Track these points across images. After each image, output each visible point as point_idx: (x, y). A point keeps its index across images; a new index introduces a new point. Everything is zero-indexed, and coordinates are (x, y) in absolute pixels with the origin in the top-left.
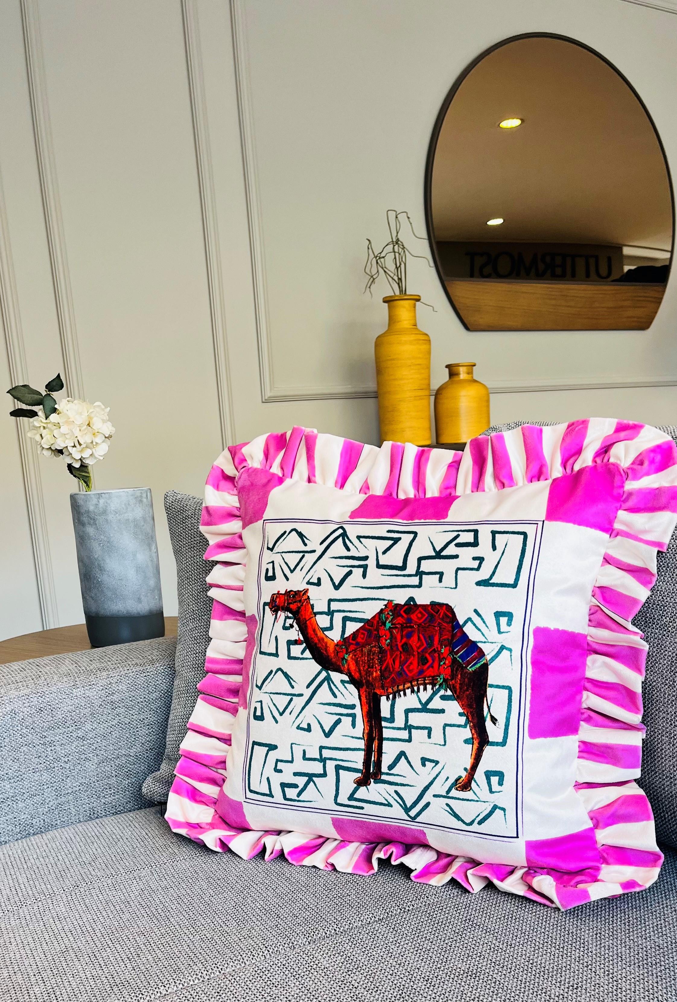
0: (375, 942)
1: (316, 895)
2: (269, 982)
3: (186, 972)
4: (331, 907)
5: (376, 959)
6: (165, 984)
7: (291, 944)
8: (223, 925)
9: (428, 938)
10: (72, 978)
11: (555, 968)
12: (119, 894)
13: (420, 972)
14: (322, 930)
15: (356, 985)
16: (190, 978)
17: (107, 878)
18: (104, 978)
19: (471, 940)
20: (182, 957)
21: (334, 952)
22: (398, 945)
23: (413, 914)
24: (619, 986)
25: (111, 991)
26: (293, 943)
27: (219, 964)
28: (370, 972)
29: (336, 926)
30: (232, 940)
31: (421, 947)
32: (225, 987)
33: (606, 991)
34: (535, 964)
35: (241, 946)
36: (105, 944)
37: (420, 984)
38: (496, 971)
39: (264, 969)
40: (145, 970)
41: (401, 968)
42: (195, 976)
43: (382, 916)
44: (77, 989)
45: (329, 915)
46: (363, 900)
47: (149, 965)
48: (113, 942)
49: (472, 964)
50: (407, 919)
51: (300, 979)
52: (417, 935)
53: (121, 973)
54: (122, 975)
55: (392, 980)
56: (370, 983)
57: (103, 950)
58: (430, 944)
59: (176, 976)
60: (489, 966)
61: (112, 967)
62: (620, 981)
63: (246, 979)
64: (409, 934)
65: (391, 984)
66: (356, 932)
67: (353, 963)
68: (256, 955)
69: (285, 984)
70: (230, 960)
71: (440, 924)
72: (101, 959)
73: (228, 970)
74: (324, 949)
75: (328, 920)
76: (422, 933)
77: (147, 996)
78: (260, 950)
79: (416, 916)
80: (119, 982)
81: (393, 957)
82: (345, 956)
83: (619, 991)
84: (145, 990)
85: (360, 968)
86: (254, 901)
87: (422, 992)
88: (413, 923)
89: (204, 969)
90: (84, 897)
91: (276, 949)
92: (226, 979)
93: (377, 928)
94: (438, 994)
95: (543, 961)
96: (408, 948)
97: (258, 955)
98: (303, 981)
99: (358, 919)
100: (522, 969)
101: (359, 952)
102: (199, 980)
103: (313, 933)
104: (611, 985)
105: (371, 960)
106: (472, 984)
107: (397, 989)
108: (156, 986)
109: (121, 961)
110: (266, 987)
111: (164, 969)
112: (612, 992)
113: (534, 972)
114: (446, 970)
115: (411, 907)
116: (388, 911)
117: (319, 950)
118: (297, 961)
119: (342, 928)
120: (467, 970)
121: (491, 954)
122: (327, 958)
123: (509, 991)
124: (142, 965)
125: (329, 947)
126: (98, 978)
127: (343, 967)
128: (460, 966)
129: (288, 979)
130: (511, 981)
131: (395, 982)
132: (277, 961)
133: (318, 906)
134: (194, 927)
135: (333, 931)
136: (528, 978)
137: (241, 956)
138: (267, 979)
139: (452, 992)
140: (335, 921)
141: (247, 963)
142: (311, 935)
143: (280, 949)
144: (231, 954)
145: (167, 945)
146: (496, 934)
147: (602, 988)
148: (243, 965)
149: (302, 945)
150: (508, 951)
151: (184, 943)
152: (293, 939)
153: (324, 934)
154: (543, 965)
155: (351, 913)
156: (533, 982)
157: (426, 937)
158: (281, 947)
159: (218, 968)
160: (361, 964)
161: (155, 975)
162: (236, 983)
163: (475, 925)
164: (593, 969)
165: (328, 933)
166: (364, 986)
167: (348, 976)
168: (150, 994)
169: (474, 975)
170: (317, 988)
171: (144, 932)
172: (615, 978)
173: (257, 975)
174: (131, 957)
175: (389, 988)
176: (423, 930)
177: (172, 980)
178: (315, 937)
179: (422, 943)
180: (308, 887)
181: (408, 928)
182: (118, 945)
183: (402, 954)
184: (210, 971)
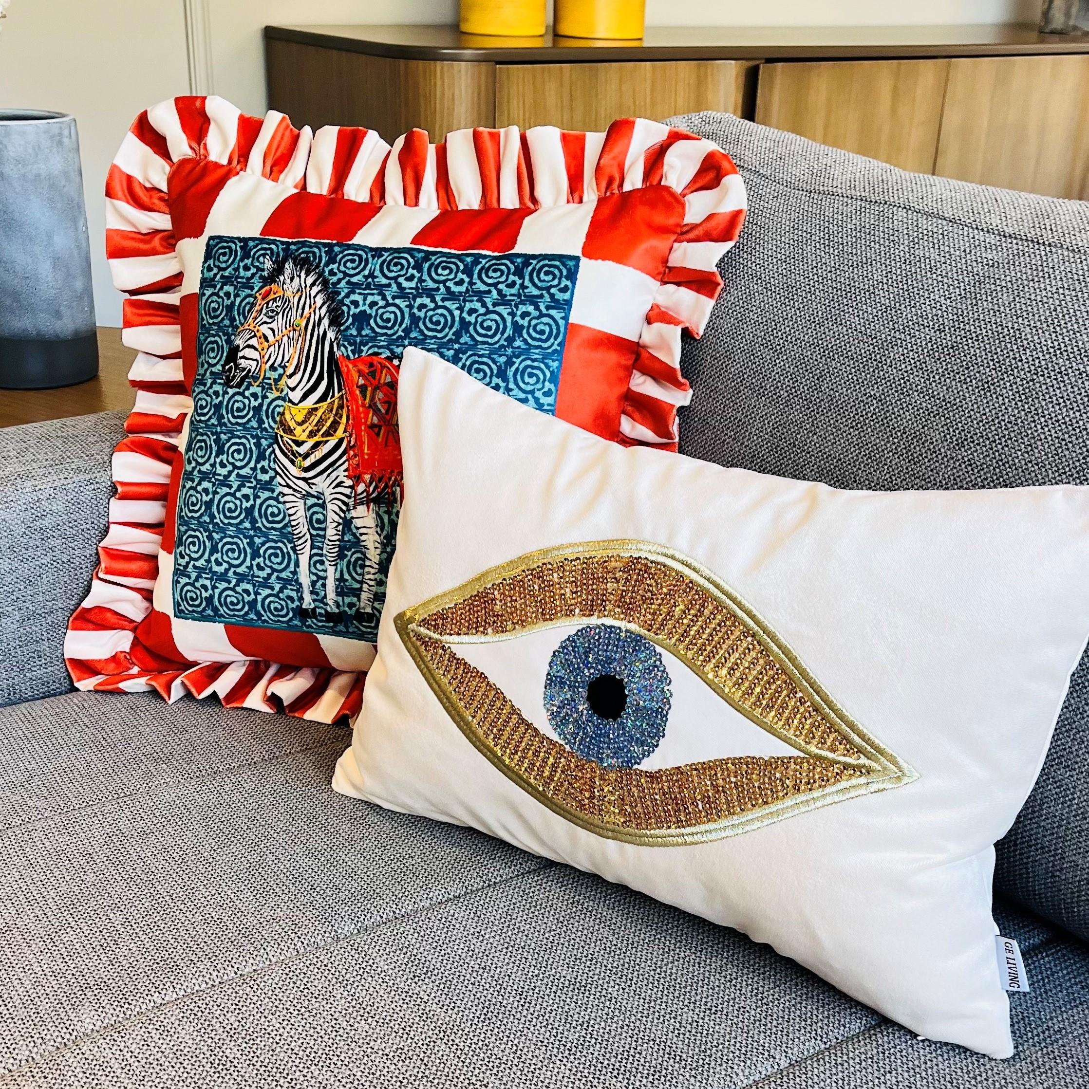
0: (450, 933)
1: (365, 854)
2: (306, 991)
3: (188, 972)
4: (386, 876)
5: (451, 959)
6: (159, 989)
7: (333, 933)
8: (235, 899)
9: (522, 929)
10: (23, 974)
11: (690, 981)
12: (75, 841)
13: (511, 981)
14: (375, 913)
15: (426, 998)
16: (194, 981)
17: (53, 813)
18: (70, 976)
19: (579, 934)
20: (179, 947)
21: (394, 948)
22: (481, 938)
23: (501, 890)
24: (770, 1011)
25: (83, 996)
26: (336, 932)
27: (234, 960)
28: (445, 979)
29: (395, 906)
30: (249, 924)
31: (512, 943)
32: (245, 996)
33: (752, 1018)
34: (663, 974)
35: (263, 933)
36: (64, 922)
37: (512, 999)
38: (612, 983)
39: (299, 971)
40: (128, 965)
41: (486, 974)
42: (201, 978)
43: (458, 891)
44: (32, 990)
45: (384, 888)
46: (431, 865)
47: (133, 959)
48: (76, 919)
49: (581, 971)
50: (494, 898)
51: (349, 987)
52: (507, 923)
53: (93, 968)
54: (96, 972)
55: (474, 992)
56: (444, 996)
57: (62, 931)
58: (525, 938)
59: (173, 977)
60: (603, 974)
61: (79, 959)
62: (771, 1004)
63: (274, 986)
64: (497, 922)
65: (472, 997)
66: (423, 918)
67: (421, 965)
68: (286, 949)
69: (328, 994)
70: (248, 955)
71: (538, 907)
72: (62, 945)
73: (247, 970)
74: (380, 942)
75: (384, 897)
76: (513, 921)
77: (135, 1006)
78: (290, 941)
79: (506, 894)
80: (93, 982)
81: (475, 956)
82: (409, 953)
83: (769, 1018)
84: (132, 998)
85: (430, 973)
86: (276, 861)
87: (514, 1011)
88: (501, 905)
89: (213, 968)
90: (22, 844)
91: (313, 940)
92: (245, 985)
93: (452, 912)
94: (536, 1014)
95: (674, 971)
96: (495, 944)
97: (289, 948)
98: (353, 990)
99: (425, 896)
100: (645, 981)
101: (428, 947)
102: (207, 984)
103: (363, 917)
104: (759, 1010)
105: (445, 961)
106: (580, 1002)
107: (481, 1005)
108: (147, 992)
109: (91, 949)
110: (303, 998)
111: (156, 965)
112: (760, 1021)
113: (661, 987)
114: (546, 980)
115: (499, 878)
116: (466, 884)
117: (374, 944)
118: (344, 960)
119: (404, 910)
120: (573, 980)
121: (606, 956)
122: (385, 957)
123: (628, 1013)
124: (123, 958)
125: (387, 939)
126: (61, 975)
127: (408, 970)
128: (564, 973)
129: (332, 987)
130: (631, 999)
131: (478, 995)
132: (316, 959)
133: (368, 873)
134: (192, 899)
135: (392, 914)
136: (654, 996)
137: (265, 949)
138: (303, 986)
139: (554, 1012)
140: (394, 898)
141: (274, 960)
142: (361, 919)
143: (318, 940)
144: (249, 945)
145: (156, 928)
146: (613, 927)
147: (747, 1014)
148: (268, 963)
149: (348, 934)
150: (628, 953)
151: (180, 925)
152: (337, 925)
153: (379, 918)
154: (673, 976)
155: (415, 887)
156: (659, 1001)
157: (519, 928)
158: (320, 937)
159: (232, 967)
160: (432, 967)
161: (143, 974)
162: (260, 991)
163: (585, 911)
164: (739, 986)
165: (385, 916)
166: (436, 1000)
167: (414, 985)
168: (140, 1003)
169: (583, 988)
170: (372, 1001)
171: (119, 905)
172: (765, 1001)
173: (288, 980)
174: (105, 945)
175: (470, 1003)
176: (514, 916)
177: (169, 984)
178: (366, 922)
179: (514, 936)
180: (353, 842)
181: (494, 912)
182: (84, 924)
183: (487, 952)
184: (222, 971)
